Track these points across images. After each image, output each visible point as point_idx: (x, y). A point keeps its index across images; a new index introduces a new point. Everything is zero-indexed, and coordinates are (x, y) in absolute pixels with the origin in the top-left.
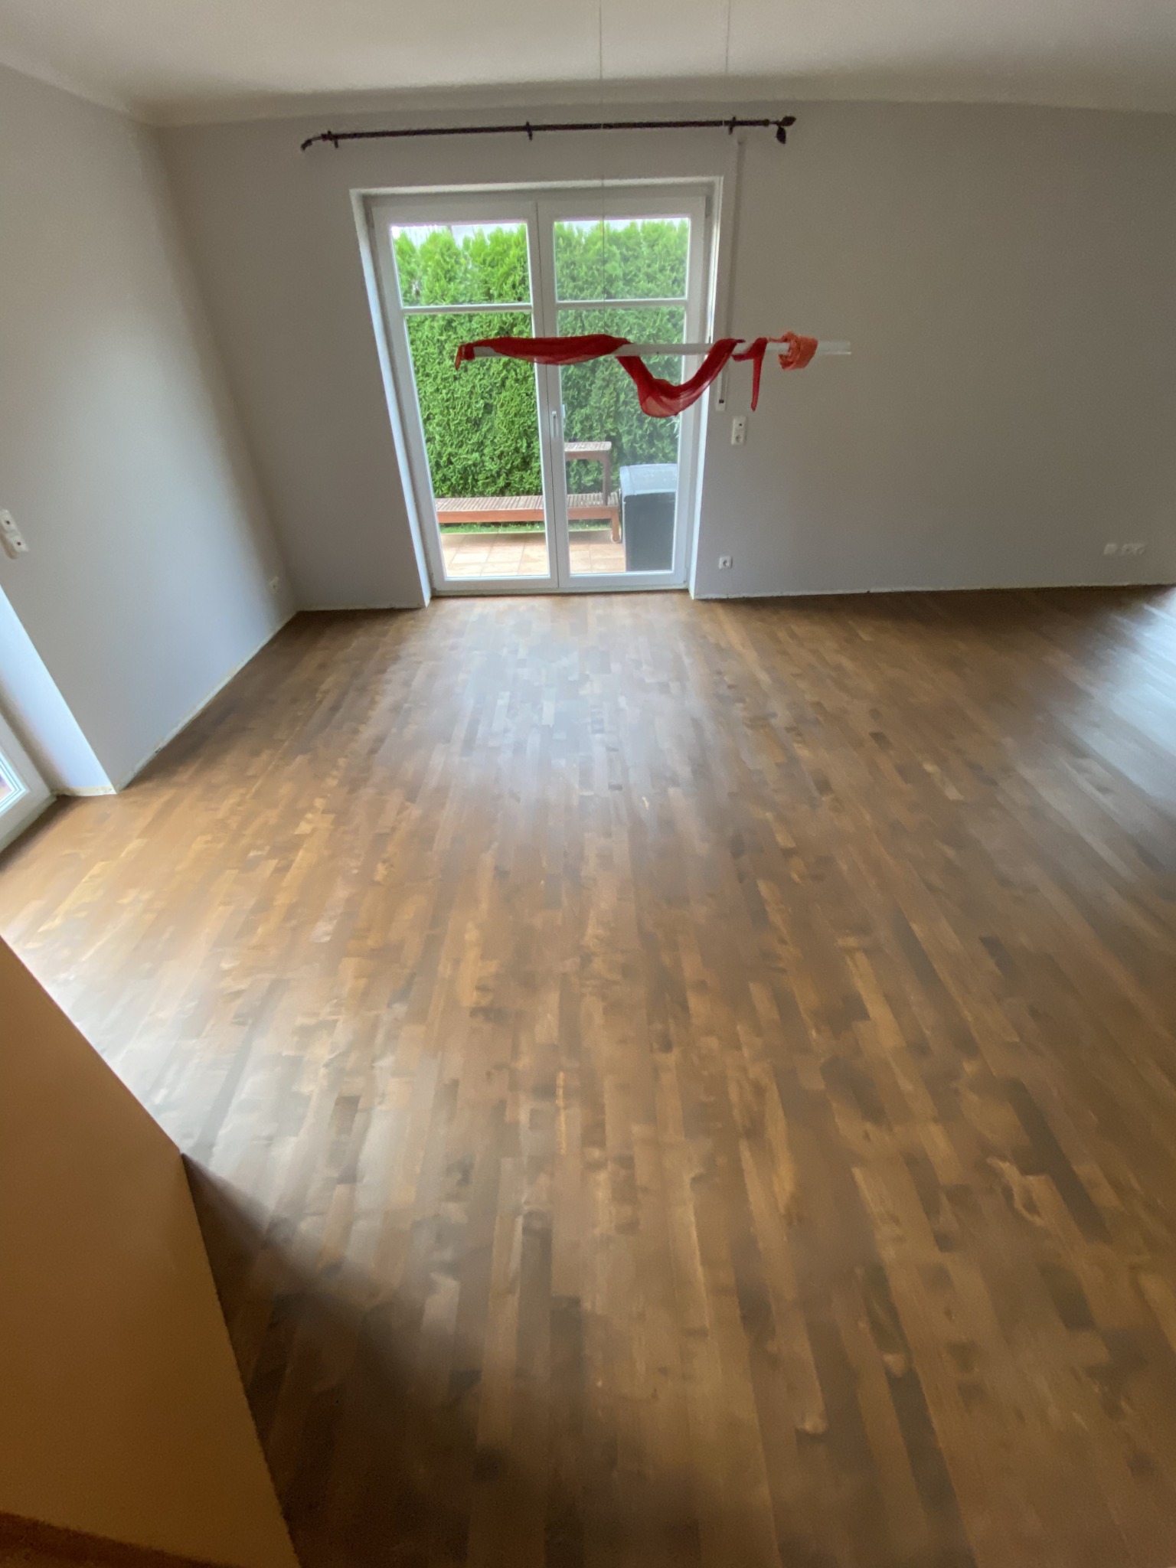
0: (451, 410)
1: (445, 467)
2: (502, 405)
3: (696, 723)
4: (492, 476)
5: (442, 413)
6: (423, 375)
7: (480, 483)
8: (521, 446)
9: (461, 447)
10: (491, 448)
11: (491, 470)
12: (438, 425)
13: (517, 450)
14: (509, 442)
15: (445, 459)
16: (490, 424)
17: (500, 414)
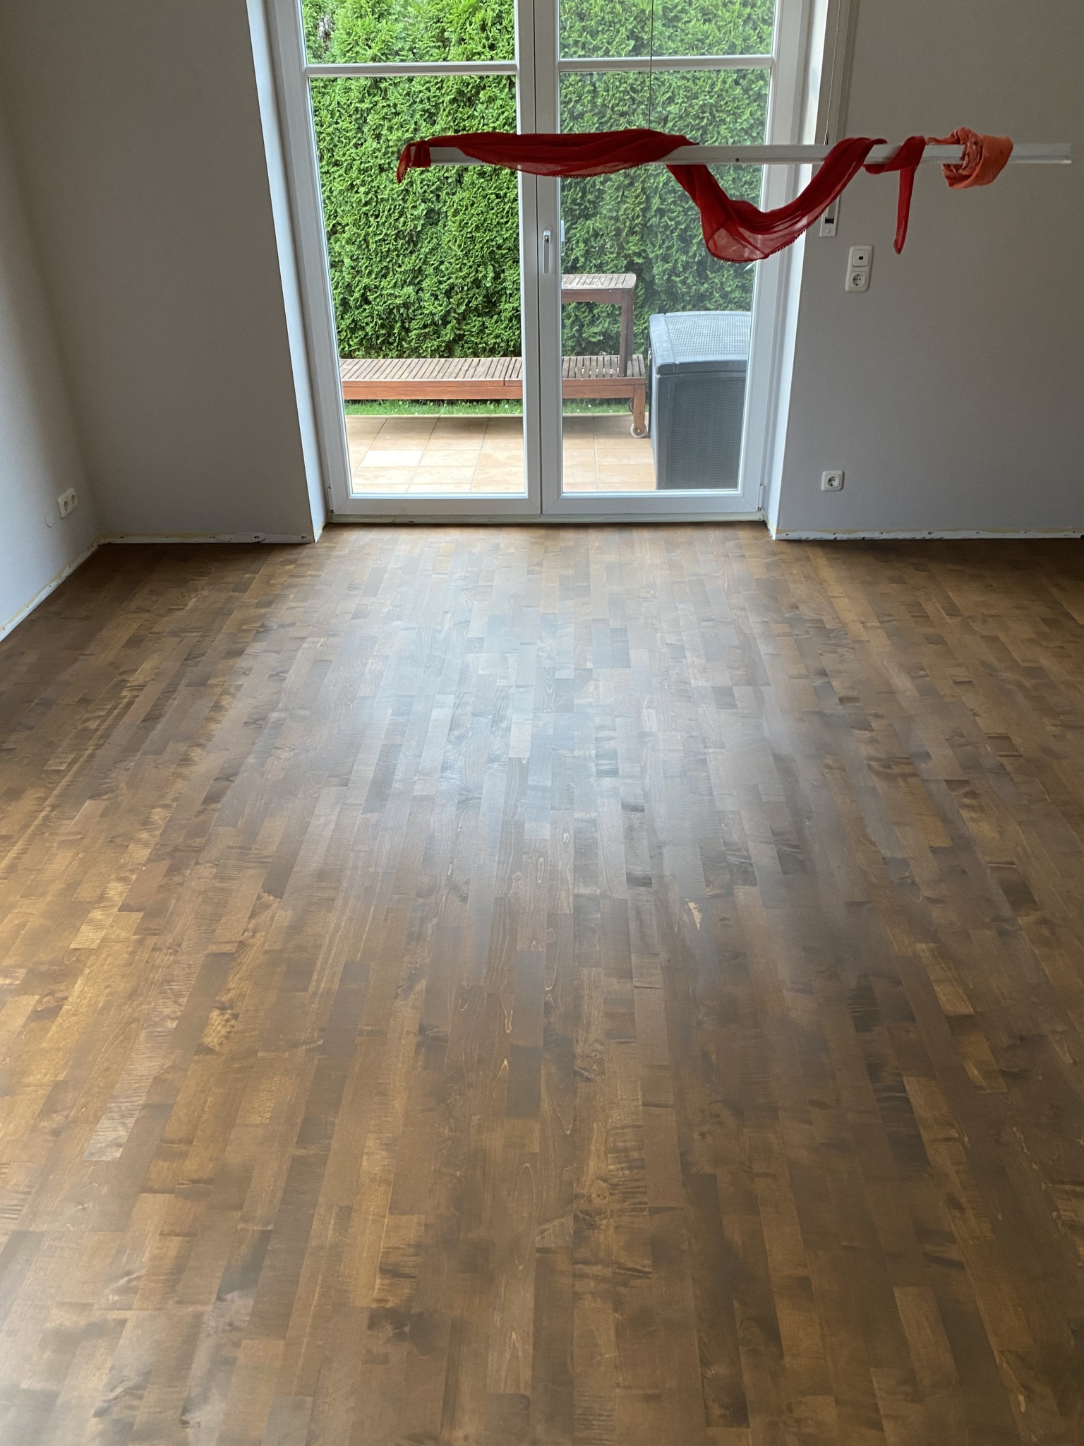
0: (372, 219)
1: (357, 308)
2: (456, 213)
3: (784, 767)
4: (434, 323)
5: (356, 224)
6: (328, 164)
7: (413, 334)
8: (485, 277)
9: (385, 276)
10: (435, 280)
11: (432, 314)
12: (349, 241)
13: (477, 283)
14: (465, 271)
15: (357, 295)
16: (434, 241)
17: (452, 226)
